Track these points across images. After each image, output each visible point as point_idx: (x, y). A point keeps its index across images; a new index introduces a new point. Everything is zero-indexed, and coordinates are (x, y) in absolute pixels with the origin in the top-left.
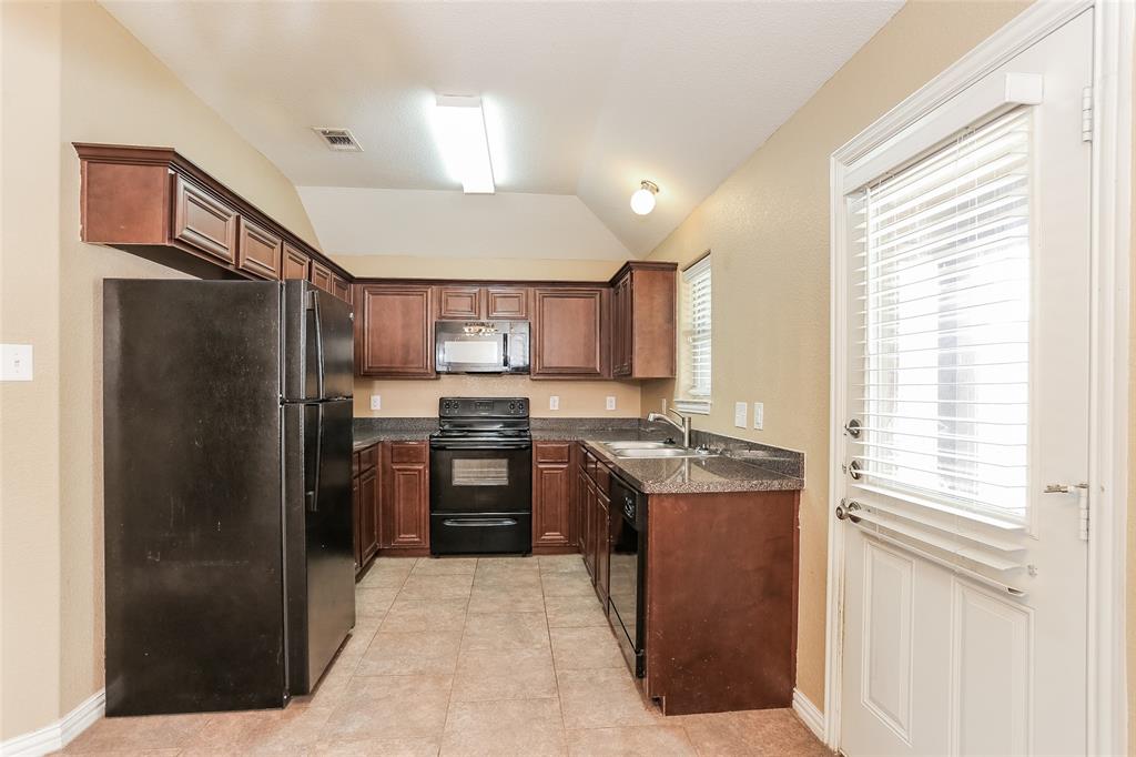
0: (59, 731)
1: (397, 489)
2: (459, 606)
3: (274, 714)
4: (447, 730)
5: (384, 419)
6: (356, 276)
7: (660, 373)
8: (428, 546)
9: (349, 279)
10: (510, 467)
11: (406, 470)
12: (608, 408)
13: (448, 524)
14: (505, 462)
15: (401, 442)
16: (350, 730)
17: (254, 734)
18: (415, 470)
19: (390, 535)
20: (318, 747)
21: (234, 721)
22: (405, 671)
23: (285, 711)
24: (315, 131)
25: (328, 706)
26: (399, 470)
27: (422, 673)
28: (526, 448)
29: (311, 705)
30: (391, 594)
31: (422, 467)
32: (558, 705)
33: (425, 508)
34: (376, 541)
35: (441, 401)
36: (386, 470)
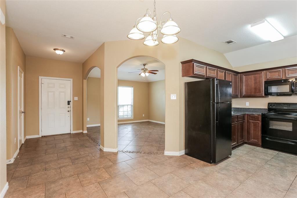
0: (179, 153)
1: (251, 127)
2: (264, 161)
3: (209, 164)
4: (245, 182)
5: (250, 108)
8: (261, 144)
10: (293, 126)
11: (254, 122)
13: (267, 139)
14: (291, 124)
15: (253, 114)
16: (222, 172)
17: (204, 166)
18: (257, 123)
19: (248, 139)
20: (215, 172)
21: (202, 162)
22: (240, 168)
23: (211, 164)
24: (224, 43)
25: (220, 167)
26: (252, 122)
27: (244, 170)
29: (216, 165)
30: (245, 152)
32: (285, 194)
33: (260, 133)
34: (244, 139)
35: (269, 104)
36: (248, 121)
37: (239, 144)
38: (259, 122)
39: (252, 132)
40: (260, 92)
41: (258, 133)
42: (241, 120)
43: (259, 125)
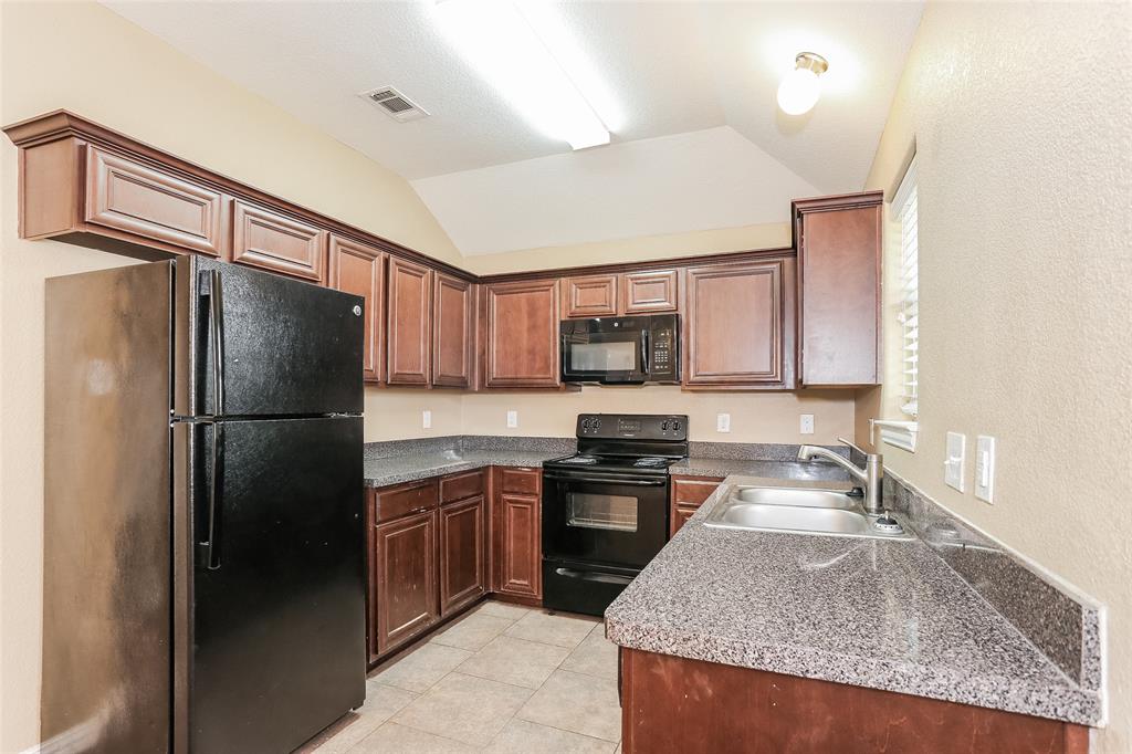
1: (507, 523)
5: (519, 438)
6: (479, 275)
7: (864, 379)
8: (540, 598)
9: (470, 279)
11: (517, 502)
12: (804, 431)
13: (561, 571)
14: (634, 500)
15: (511, 467)
18: (529, 503)
19: (500, 578)
26: (510, 501)
28: (663, 485)
31: (536, 502)
33: (536, 551)
34: (477, 584)
35: (581, 417)
36: (497, 500)
37: (446, 613)
38: (534, 500)
39: (511, 546)
40: (548, 367)
41: (532, 548)
42: (470, 494)
43: (536, 514)
